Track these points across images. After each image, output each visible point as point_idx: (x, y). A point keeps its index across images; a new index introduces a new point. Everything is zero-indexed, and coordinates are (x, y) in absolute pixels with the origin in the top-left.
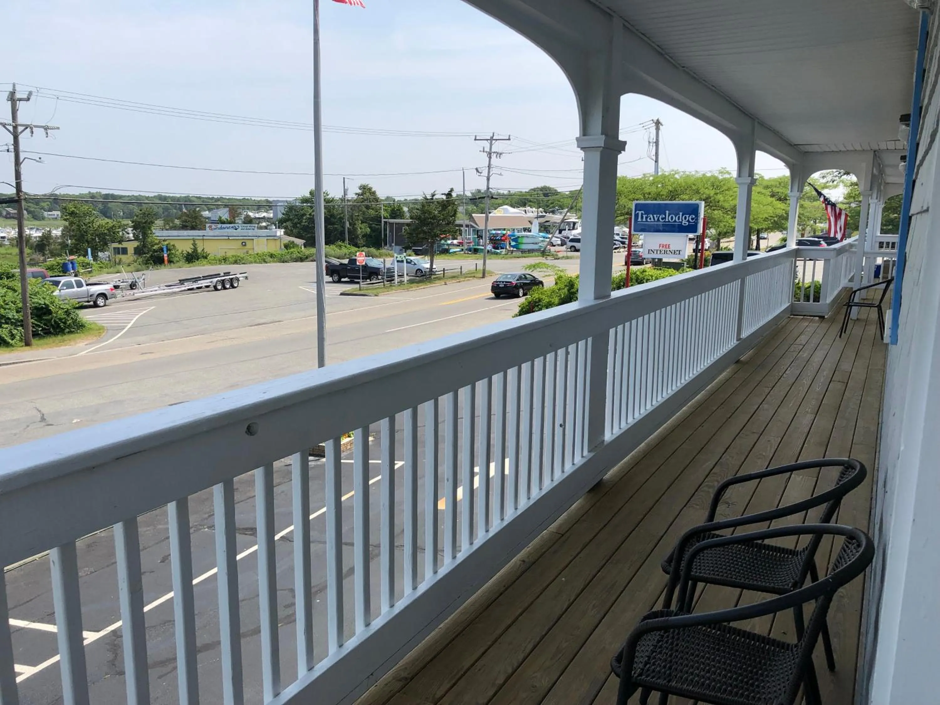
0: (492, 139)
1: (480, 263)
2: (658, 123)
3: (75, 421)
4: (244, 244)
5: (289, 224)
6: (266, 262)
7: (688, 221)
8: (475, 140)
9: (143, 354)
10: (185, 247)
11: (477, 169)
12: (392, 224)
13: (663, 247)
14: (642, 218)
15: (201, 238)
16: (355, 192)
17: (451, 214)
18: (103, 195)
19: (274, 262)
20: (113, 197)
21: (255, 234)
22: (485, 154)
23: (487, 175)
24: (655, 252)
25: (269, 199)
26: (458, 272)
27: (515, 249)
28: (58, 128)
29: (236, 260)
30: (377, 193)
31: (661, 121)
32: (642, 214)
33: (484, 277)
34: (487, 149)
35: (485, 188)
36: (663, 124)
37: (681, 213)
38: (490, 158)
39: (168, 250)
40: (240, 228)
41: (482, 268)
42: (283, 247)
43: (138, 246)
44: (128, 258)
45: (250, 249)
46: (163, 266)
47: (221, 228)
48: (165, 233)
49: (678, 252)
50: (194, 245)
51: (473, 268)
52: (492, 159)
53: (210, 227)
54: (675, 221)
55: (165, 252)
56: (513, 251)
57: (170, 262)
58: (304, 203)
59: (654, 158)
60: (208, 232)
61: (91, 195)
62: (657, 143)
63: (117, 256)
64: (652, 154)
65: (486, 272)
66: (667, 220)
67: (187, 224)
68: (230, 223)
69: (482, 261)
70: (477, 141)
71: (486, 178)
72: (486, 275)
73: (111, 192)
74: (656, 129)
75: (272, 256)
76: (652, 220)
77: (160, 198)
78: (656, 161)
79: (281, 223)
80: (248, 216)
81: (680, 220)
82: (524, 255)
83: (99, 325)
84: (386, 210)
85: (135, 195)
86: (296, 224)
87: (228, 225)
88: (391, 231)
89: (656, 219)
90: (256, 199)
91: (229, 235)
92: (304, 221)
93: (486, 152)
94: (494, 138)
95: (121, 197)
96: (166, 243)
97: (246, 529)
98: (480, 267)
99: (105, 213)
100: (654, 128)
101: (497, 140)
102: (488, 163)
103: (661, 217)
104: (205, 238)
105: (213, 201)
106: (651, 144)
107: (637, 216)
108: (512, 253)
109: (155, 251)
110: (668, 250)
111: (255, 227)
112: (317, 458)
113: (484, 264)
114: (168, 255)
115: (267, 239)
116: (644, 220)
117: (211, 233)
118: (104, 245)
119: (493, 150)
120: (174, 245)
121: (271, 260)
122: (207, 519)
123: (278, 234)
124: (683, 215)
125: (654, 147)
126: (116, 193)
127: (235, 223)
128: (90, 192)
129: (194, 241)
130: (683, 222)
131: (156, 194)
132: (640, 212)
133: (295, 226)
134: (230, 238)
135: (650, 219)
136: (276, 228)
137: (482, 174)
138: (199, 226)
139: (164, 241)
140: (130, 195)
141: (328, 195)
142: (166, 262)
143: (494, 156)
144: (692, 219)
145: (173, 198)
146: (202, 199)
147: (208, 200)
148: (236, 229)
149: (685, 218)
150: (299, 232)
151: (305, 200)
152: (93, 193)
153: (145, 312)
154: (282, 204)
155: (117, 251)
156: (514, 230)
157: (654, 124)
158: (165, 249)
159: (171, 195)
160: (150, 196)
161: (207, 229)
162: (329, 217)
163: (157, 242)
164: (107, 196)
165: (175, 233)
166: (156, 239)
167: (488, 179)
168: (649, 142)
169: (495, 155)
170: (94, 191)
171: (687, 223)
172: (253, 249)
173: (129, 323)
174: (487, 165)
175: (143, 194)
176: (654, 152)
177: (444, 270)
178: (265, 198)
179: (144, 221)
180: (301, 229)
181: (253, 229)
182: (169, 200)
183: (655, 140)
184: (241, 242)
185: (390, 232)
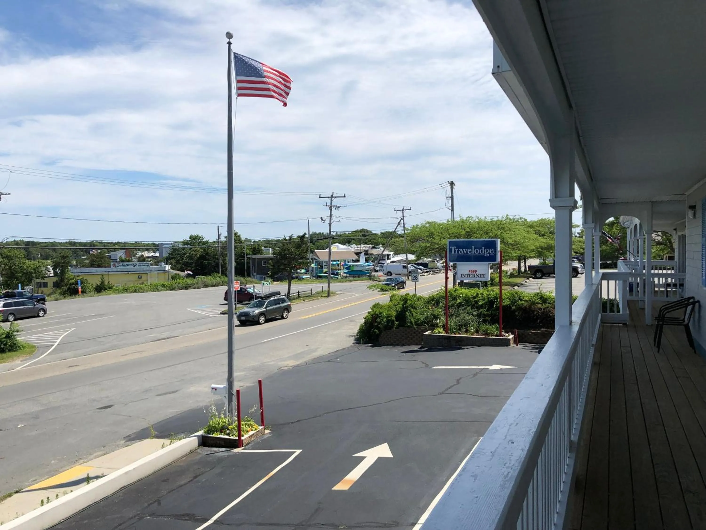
0: (332, 197)
1: (325, 285)
2: (452, 184)
3: (20, 426)
4: (140, 277)
5: (173, 261)
6: (158, 290)
7: (489, 253)
8: (320, 197)
9: (70, 367)
10: (95, 281)
11: (321, 218)
12: (254, 259)
13: (471, 272)
14: (455, 251)
15: (107, 273)
16: (224, 236)
17: (304, 251)
18: (26, 242)
19: (164, 290)
20: (33, 244)
21: (148, 269)
22: (328, 207)
23: (329, 222)
24: (466, 276)
25: (155, 243)
26: (309, 293)
27: (348, 275)
28: (9, 194)
29: (136, 290)
30: (241, 236)
31: (454, 182)
32: (455, 249)
33: (328, 296)
34: (329, 204)
35: (328, 231)
36: (455, 184)
37: (483, 248)
38: (331, 210)
39: (82, 283)
40: (138, 265)
41: (327, 289)
42: (170, 278)
43: (57, 281)
44: (48, 290)
45: (145, 281)
46: (77, 296)
47: (122, 265)
48: (78, 270)
49: (483, 276)
50: (102, 279)
51: (320, 289)
52: (332, 212)
53: (114, 265)
54: (479, 253)
55: (79, 284)
56: (346, 276)
57: (83, 292)
58: (185, 245)
59: (450, 208)
60: (113, 269)
61: (15, 243)
62: (452, 198)
63: (39, 289)
64: (449, 206)
65: (330, 292)
66: (473, 253)
67: (95, 263)
68: (128, 261)
69: (327, 285)
70: (321, 198)
71: (328, 225)
72: (330, 295)
73: (31, 240)
74: (451, 188)
75: (163, 286)
76: (462, 253)
77: (71, 243)
78: (452, 210)
79: (168, 260)
80: (142, 256)
81: (483, 253)
82: (355, 279)
83: (31, 344)
84: (248, 248)
85: (51, 241)
86: (179, 260)
87: (128, 263)
88: (254, 264)
89: (465, 252)
90: (145, 243)
91: (129, 271)
92: (185, 258)
93: (328, 206)
94: (334, 196)
95: (39, 243)
96: (81, 277)
97: (184, 515)
98: (326, 289)
99: (29, 257)
100: (450, 187)
101: (335, 197)
102: (330, 214)
103: (468, 250)
104: (109, 273)
105: (112, 245)
106: (448, 199)
107: (451, 250)
108: (346, 278)
109: (71, 284)
110: (475, 274)
111: (149, 264)
112: (229, 449)
113: (329, 287)
114: (82, 287)
115: (158, 273)
116: (456, 253)
117: (115, 269)
118: (29, 281)
119: (333, 205)
120: (86, 280)
121: (163, 289)
122: (147, 507)
123: (167, 269)
124: (485, 249)
125: (450, 201)
126: (35, 240)
127: (132, 261)
128: (15, 240)
129: (102, 276)
130: (485, 254)
131: (68, 241)
132: (453, 248)
133: (178, 262)
134: (129, 273)
135: (461, 252)
136: (165, 264)
137: (325, 222)
138: (103, 264)
139: (77, 276)
140: (47, 242)
141: (203, 239)
142: (80, 293)
143: (333, 209)
144: (492, 252)
145: (81, 244)
146: (104, 244)
147: (108, 245)
148: (134, 266)
149: (487, 251)
150: (182, 267)
151: (185, 243)
152: (17, 241)
153: (68, 332)
154: (168, 246)
155: (39, 285)
156: (345, 261)
157: (449, 185)
158: (79, 283)
159: (79, 241)
160: (63, 242)
161: (112, 266)
162: (204, 255)
163: (72, 277)
164: (28, 243)
165: (87, 270)
166: (72, 275)
167: (330, 225)
168: (447, 197)
169: (335, 208)
170: (17, 239)
171: (489, 255)
172: (147, 280)
173: (56, 342)
174: (329, 215)
175: (57, 241)
176: (450, 204)
177: (299, 292)
178: (152, 242)
179: (63, 261)
180: (183, 264)
181: (148, 266)
182: (78, 245)
183: (450, 196)
184: (137, 276)
185: (252, 265)
